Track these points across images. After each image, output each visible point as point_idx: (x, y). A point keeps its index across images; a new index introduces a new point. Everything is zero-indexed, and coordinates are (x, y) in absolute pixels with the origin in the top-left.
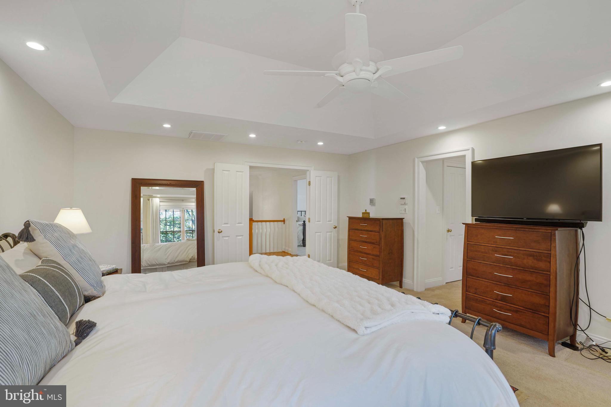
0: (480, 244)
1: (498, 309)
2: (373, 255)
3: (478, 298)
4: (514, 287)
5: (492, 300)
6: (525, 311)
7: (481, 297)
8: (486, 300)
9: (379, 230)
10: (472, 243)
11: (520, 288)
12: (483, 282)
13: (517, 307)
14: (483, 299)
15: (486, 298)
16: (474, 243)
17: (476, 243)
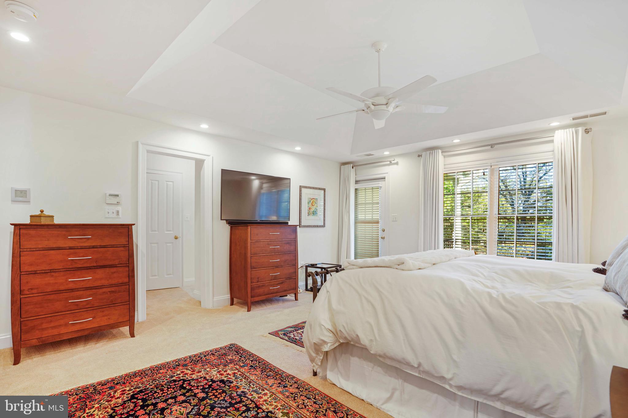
0: (260, 241)
1: (273, 286)
2: (111, 286)
3: (259, 285)
4: (280, 267)
5: (269, 282)
6: (286, 280)
7: (262, 283)
8: (264, 284)
9: (127, 243)
10: (254, 241)
11: (283, 266)
12: (263, 271)
13: (282, 279)
14: (263, 284)
15: (265, 282)
16: (255, 241)
17: (257, 241)
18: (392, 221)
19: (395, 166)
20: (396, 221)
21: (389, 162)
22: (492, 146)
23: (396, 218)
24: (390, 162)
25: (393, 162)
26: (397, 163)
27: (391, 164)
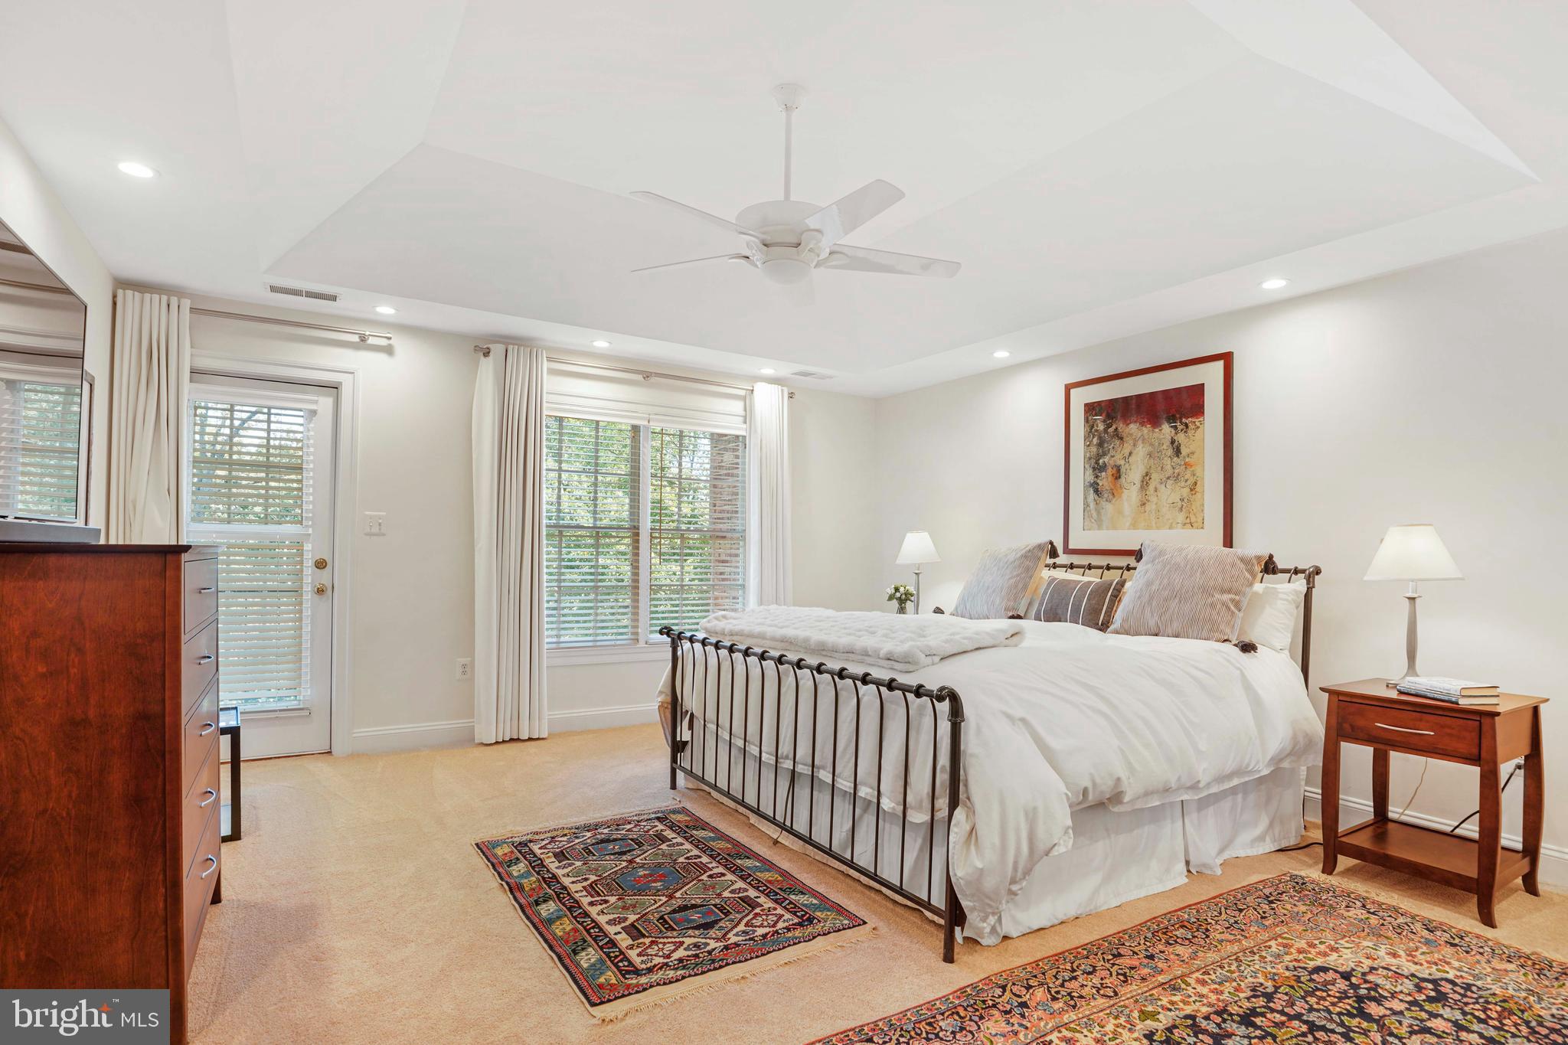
18: (367, 534)
19: (382, 357)
20: (384, 535)
21: (356, 338)
22: (647, 376)
23: (380, 524)
24: (363, 339)
25: (371, 341)
26: (389, 350)
27: (363, 343)
